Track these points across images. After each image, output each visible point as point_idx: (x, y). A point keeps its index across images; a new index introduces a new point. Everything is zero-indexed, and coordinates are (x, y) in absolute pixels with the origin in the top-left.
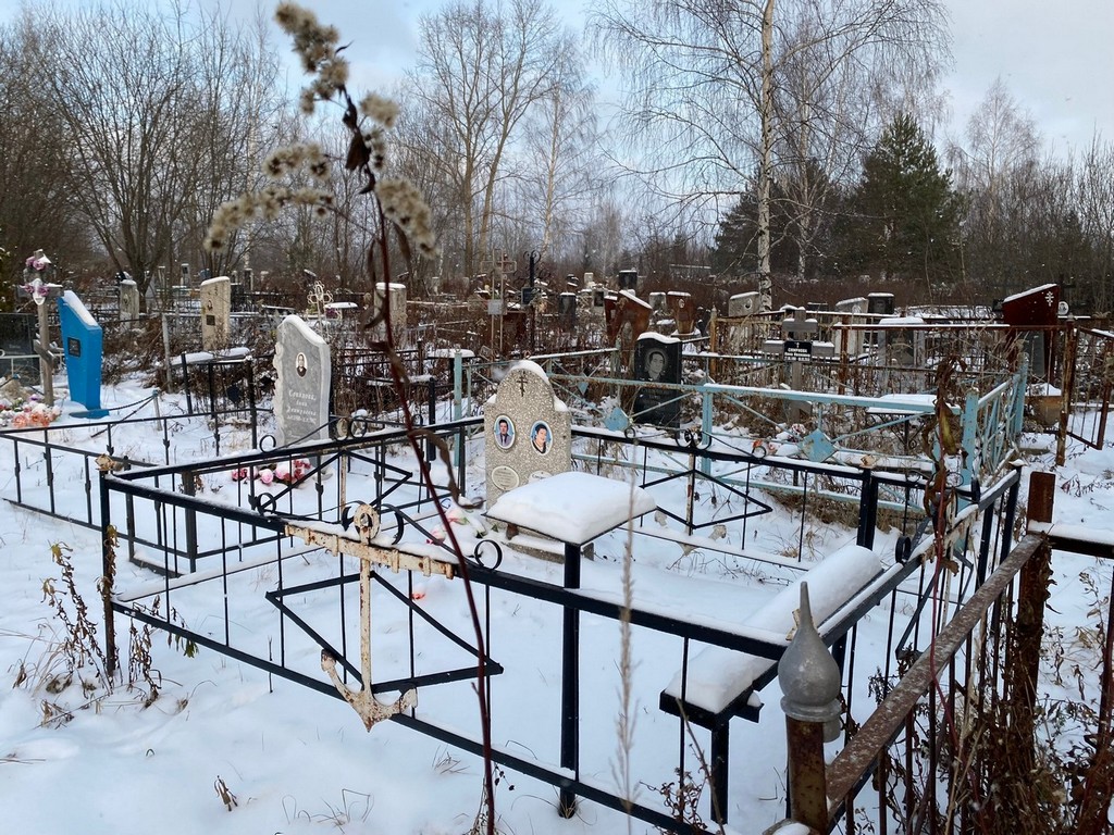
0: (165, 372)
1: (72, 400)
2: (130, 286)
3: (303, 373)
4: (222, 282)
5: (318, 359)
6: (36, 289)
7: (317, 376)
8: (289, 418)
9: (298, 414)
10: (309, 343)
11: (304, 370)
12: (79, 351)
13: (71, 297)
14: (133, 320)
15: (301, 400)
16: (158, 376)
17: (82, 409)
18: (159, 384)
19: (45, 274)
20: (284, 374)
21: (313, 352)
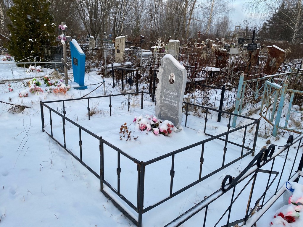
0: (105, 70)
1: (75, 81)
2: (92, 38)
3: (172, 82)
4: (123, 38)
5: (181, 77)
6: (62, 38)
7: (180, 85)
8: (163, 101)
9: (168, 101)
10: (177, 69)
11: (173, 81)
12: (77, 63)
13: (74, 41)
14: (93, 50)
15: (170, 94)
16: (102, 71)
17: (78, 86)
18: (103, 74)
19: (65, 31)
20: (162, 81)
21: (179, 73)
